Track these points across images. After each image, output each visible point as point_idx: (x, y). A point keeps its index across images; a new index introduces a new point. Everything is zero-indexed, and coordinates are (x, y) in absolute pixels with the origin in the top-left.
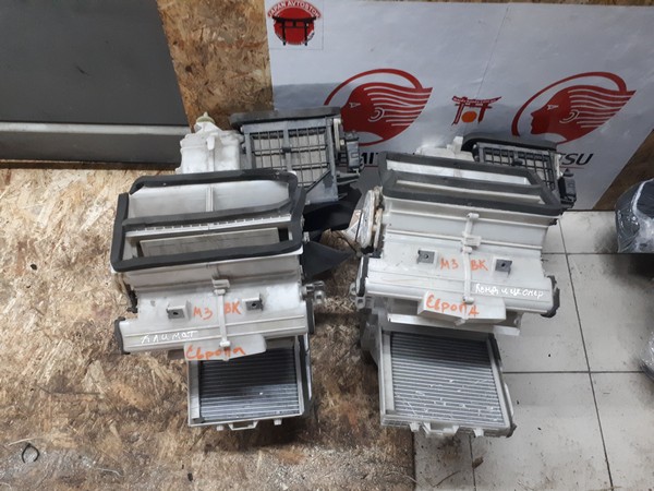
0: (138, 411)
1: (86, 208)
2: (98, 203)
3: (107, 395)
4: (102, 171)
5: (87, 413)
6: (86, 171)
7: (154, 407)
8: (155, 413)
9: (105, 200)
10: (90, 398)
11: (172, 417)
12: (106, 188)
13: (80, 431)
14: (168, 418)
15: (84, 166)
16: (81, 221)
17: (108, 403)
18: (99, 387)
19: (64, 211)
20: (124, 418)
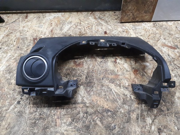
0: (111, 111)
1: (63, 25)
2: (68, 23)
6: (60, 13)
7: (119, 109)
8: (121, 112)
9: (71, 22)
10: (81, 105)
11: (131, 114)
12: (70, 18)
14: (129, 114)
17: (93, 108)
19: (53, 26)
20: (104, 116)
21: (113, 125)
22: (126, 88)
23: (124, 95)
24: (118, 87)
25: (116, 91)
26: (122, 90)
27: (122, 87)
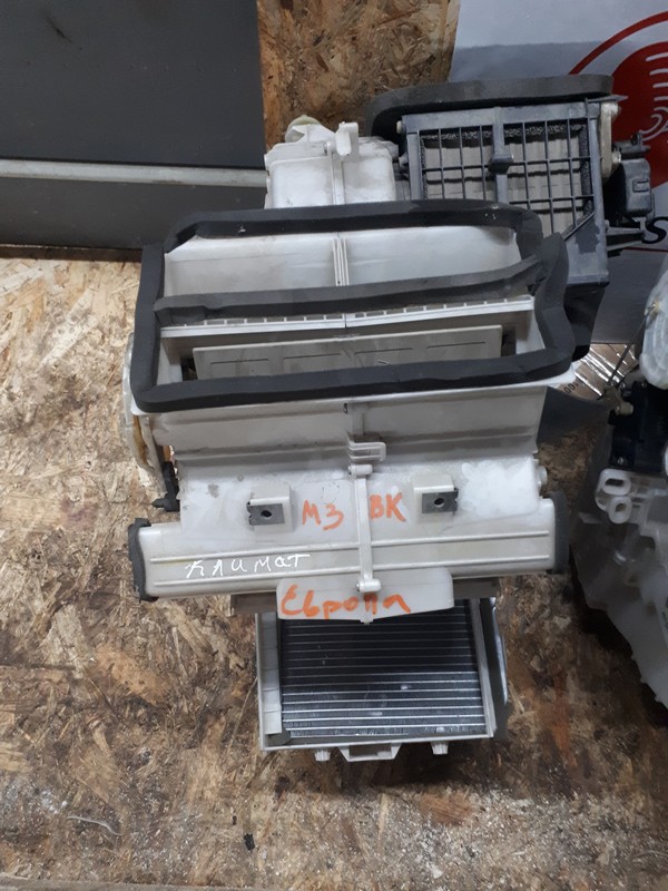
0: (147, 706)
1: (52, 326)
2: (74, 318)
3: (87, 671)
4: (81, 264)
5: (51, 706)
6: (53, 263)
7: (177, 700)
8: (179, 711)
9: (87, 314)
10: (57, 676)
11: (211, 720)
12: (87, 293)
13: (38, 740)
14: (204, 721)
15: (49, 254)
16: (43, 348)
17: (91, 688)
18: (73, 656)
20: (121, 719)
21: (142, 750)
22: (224, 626)
23: (208, 650)
24: (196, 621)
25: (186, 635)
26: (206, 631)
27: (208, 622)
